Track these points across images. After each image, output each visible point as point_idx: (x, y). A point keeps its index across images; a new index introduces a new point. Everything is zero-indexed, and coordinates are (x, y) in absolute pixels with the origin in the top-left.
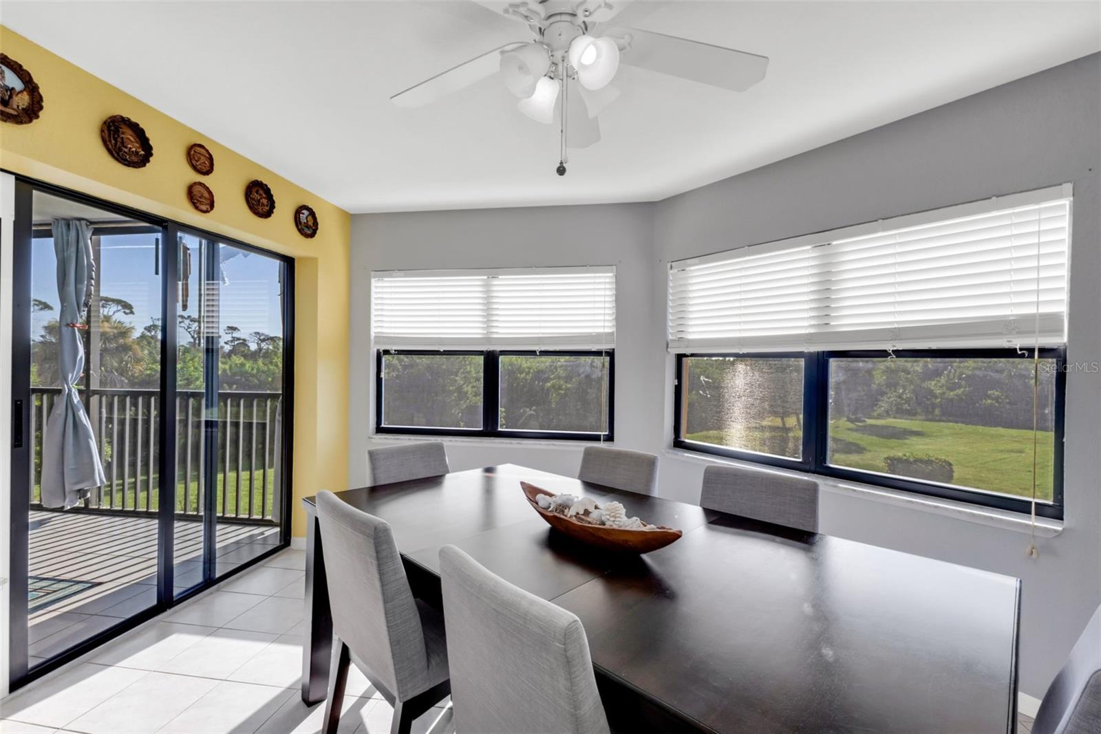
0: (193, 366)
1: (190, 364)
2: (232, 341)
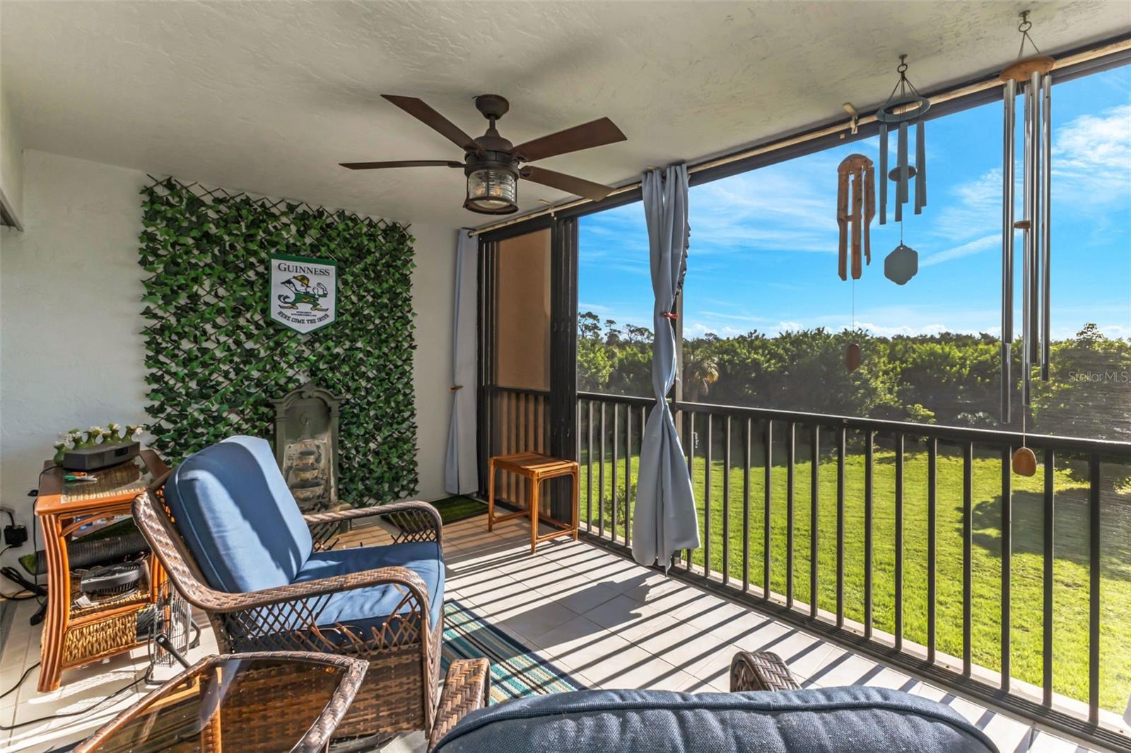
2: (609, 333)
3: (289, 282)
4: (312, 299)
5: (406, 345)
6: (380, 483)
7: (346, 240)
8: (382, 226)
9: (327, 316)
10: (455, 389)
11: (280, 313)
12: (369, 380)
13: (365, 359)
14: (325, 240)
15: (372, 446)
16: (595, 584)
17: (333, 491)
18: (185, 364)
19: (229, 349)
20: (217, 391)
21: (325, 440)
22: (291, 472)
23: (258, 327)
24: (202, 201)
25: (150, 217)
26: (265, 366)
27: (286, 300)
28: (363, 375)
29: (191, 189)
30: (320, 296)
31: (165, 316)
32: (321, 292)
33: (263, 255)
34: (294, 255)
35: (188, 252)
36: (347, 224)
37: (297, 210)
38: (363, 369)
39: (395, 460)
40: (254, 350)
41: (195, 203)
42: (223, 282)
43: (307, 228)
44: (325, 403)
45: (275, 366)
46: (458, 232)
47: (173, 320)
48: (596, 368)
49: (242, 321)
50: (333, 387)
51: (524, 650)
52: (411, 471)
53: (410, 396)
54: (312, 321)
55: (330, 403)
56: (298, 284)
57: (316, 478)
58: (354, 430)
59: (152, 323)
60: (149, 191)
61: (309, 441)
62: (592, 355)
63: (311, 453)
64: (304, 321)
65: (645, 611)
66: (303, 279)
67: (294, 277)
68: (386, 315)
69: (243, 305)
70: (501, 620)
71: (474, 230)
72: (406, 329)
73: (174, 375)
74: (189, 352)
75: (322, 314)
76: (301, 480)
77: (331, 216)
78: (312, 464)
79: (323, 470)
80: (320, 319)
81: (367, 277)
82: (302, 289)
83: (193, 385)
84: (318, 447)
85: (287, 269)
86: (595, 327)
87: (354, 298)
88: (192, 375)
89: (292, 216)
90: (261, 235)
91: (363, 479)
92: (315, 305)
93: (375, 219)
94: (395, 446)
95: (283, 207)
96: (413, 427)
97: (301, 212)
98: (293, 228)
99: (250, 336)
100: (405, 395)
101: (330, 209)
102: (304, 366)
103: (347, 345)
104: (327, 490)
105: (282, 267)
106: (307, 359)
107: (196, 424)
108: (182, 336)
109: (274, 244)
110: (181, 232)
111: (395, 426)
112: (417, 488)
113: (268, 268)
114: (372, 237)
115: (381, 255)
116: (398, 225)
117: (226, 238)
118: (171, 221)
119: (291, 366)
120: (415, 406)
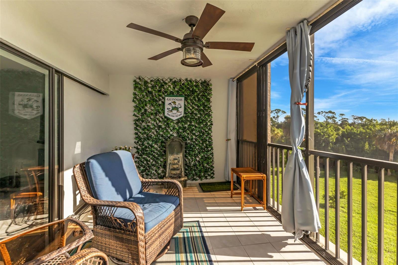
0: (331, 130)
1: (329, 129)
2: (342, 120)
3: (170, 104)
4: (176, 109)
5: (209, 124)
6: (200, 173)
7: (188, 88)
8: (200, 82)
9: (181, 114)
10: (228, 140)
11: (168, 114)
12: (196, 136)
13: (195, 128)
14: (181, 89)
15: (198, 159)
16: (260, 233)
17: (183, 172)
18: (143, 130)
19: (154, 125)
20: (151, 138)
21: (181, 155)
22: (171, 165)
23: (162, 119)
24: (148, 82)
25: (135, 88)
26: (164, 131)
27: (170, 110)
28: (194, 134)
29: (145, 79)
30: (179, 108)
31: (139, 116)
32: (179, 107)
33: (163, 96)
34: (172, 95)
35: (144, 97)
36: (188, 83)
37: (173, 80)
38: (194, 132)
39: (206, 165)
40: (161, 126)
41: (146, 82)
42: (153, 105)
43: (176, 86)
44: (180, 143)
45: (167, 131)
46: (229, 80)
47: (140, 117)
48: (328, 135)
49: (158, 117)
50: (184, 138)
51: (208, 252)
52: (212, 170)
53: (211, 142)
54: (177, 116)
55: (182, 143)
56: (173, 104)
57: (178, 167)
58: (191, 153)
59: (136, 118)
60: (135, 81)
61: (175, 155)
62: (326, 130)
63: (176, 159)
64: (175, 116)
65: (276, 256)
66: (174, 103)
67: (172, 102)
68: (202, 113)
69: (158, 112)
70: (209, 235)
71: (234, 78)
72: (209, 118)
73: (140, 133)
74: (144, 126)
75: (180, 113)
76: (173, 168)
77: (184, 81)
78: (176, 163)
79: (180, 165)
80: (179, 115)
81: (195, 100)
82: (174, 106)
83: (145, 136)
84: (179, 157)
85: (170, 100)
86: (334, 117)
87: (191, 108)
88: (145, 133)
89: (171, 82)
90: (163, 89)
91: (195, 170)
92: (178, 111)
93: (198, 80)
94: (205, 160)
95: (169, 80)
96: (212, 154)
97: (174, 81)
98: (172, 86)
99: (160, 121)
100: (209, 142)
101: (183, 78)
102: (175, 131)
103: (188, 123)
104: (181, 172)
105: (168, 99)
106: (176, 129)
107: (146, 147)
108: (143, 121)
109: (166, 92)
110: (142, 91)
111: (205, 153)
112: (214, 176)
113: (165, 100)
114: (196, 86)
115: (200, 92)
116: (206, 81)
117: (154, 92)
118: (140, 89)
119: (171, 131)
120: (213, 146)
